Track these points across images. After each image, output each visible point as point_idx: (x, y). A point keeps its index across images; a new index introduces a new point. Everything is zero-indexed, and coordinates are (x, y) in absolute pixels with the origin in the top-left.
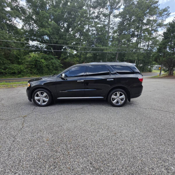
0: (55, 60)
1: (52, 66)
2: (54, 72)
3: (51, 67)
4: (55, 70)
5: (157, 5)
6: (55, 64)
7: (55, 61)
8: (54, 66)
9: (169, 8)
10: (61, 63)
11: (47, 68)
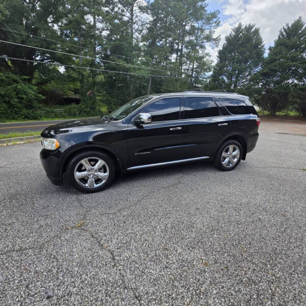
0: (23, 84)
1: (18, 98)
2: (24, 111)
3: (16, 100)
4: (27, 107)
5: (205, 4)
6: (25, 93)
7: (24, 86)
8: (22, 98)
9: (219, 12)
10: (39, 93)
11: (5, 102)
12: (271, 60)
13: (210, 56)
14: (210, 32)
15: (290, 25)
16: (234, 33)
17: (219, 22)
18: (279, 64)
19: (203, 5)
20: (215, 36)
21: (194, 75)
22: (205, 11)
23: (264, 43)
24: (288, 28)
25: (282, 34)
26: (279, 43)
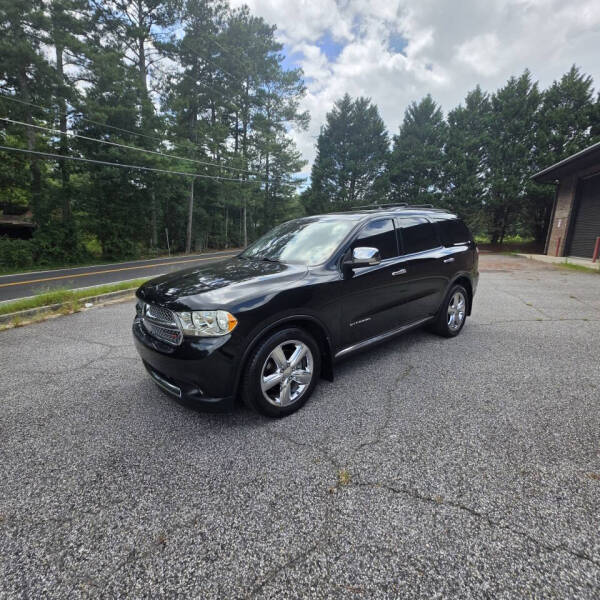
5: (279, 55)
12: (401, 156)
13: (294, 145)
14: (291, 104)
15: (418, 105)
16: (339, 110)
17: (305, 88)
18: (413, 163)
19: (277, 57)
20: (300, 112)
21: (270, 177)
22: (279, 67)
23: (386, 130)
24: (415, 108)
25: (408, 116)
26: (407, 130)
